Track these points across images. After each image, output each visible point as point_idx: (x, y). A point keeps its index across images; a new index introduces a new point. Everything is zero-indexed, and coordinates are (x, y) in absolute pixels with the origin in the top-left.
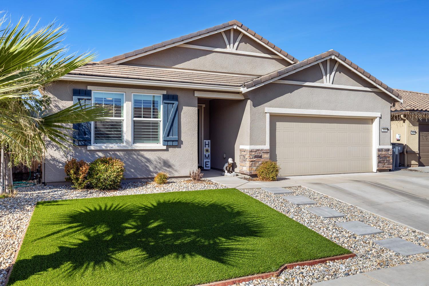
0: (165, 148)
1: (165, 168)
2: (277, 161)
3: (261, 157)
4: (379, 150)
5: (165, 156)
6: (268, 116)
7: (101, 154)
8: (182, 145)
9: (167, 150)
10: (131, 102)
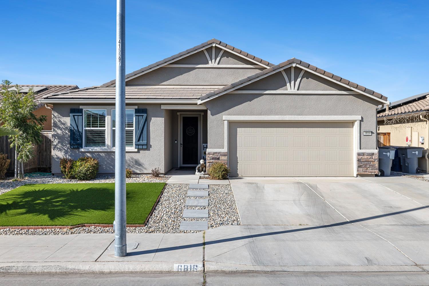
0: (136, 150)
1: (137, 166)
2: (238, 163)
3: (218, 159)
4: (359, 154)
5: (136, 156)
6: (226, 123)
7: (89, 155)
8: (151, 148)
9: (138, 152)
10: (110, 116)
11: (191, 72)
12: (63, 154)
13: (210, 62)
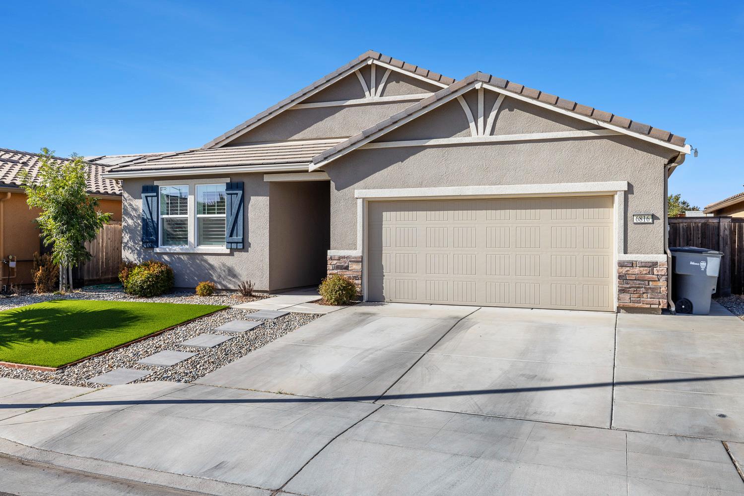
0: (228, 251)
1: (230, 278)
3: (347, 268)
5: (230, 261)
6: (360, 202)
7: (166, 258)
8: (249, 248)
9: (231, 254)
10: (193, 196)
11: (337, 115)
12: (136, 256)
13: (367, 93)
